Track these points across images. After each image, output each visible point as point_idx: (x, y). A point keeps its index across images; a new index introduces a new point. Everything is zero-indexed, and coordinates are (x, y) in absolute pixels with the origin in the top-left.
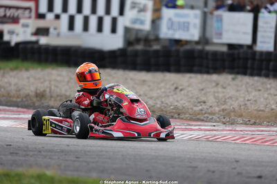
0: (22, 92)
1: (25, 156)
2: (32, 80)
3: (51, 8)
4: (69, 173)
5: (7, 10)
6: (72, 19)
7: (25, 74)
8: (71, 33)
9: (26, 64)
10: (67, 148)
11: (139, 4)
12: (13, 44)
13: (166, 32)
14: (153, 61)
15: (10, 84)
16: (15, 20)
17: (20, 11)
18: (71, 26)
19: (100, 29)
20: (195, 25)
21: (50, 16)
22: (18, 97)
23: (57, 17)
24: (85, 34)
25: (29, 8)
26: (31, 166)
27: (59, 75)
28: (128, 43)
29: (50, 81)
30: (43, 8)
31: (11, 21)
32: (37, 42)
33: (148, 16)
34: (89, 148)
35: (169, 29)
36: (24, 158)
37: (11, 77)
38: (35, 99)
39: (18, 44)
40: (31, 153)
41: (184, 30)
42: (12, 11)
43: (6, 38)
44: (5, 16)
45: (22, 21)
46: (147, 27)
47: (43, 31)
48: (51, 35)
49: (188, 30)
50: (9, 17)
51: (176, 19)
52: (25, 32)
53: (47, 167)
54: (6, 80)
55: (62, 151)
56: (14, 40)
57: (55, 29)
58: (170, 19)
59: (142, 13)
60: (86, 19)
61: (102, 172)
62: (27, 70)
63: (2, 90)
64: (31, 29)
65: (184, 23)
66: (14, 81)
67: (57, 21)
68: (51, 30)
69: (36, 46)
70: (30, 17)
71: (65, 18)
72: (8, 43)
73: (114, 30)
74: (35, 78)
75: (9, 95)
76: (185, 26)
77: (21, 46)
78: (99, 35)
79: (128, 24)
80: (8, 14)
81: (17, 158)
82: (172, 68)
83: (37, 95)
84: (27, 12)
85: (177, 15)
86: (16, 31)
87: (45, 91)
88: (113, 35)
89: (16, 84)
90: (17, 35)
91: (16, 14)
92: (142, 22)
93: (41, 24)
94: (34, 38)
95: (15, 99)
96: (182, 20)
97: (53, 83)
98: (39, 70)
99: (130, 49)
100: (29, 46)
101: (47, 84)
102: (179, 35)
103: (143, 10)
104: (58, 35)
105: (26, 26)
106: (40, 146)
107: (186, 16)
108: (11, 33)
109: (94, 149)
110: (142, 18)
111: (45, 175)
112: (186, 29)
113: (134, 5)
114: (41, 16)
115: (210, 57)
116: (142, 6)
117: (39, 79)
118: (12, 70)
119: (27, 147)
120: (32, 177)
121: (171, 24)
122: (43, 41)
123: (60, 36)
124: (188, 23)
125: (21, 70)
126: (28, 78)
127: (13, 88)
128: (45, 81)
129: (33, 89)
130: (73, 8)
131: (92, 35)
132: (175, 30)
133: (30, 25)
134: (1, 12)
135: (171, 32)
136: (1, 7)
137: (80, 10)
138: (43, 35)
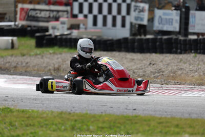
3: (81, 11)
5: (51, 13)
6: (95, 18)
8: (95, 27)
11: (140, 6)
13: (157, 26)
18: (95, 23)
19: (114, 25)
20: (176, 20)
21: (81, 17)
23: (86, 16)
24: (105, 28)
25: (67, 11)
30: (76, 11)
33: (146, 16)
35: (159, 24)
41: (169, 24)
42: (54, 13)
43: (50, 32)
44: (49, 17)
45: (61, 19)
46: (145, 22)
48: (81, 29)
49: (172, 24)
50: (53, 18)
51: (163, 17)
52: (63, 27)
57: (84, 25)
58: (160, 17)
59: (142, 13)
60: (105, 18)
64: (66, 26)
65: (170, 19)
67: (85, 19)
68: (81, 26)
70: (67, 17)
71: (90, 17)
73: (123, 25)
76: (170, 22)
78: (114, 28)
79: (134, 22)
80: (51, 16)
84: (65, 13)
85: (164, 14)
86: (57, 27)
88: (123, 29)
90: (58, 29)
91: (57, 16)
92: (142, 19)
93: (74, 21)
94: (69, 32)
96: (168, 17)
102: (166, 28)
103: (142, 11)
104: (86, 29)
105: (63, 23)
107: (171, 14)
108: (54, 28)
110: (142, 16)
112: (170, 23)
113: (136, 8)
115: (182, 42)
116: (141, 8)
121: (161, 21)
124: (172, 19)
130: (95, 10)
131: (109, 29)
132: (164, 24)
133: (67, 23)
134: (47, 14)
135: (161, 26)
136: (47, 10)
137: (100, 11)
138: (75, 29)
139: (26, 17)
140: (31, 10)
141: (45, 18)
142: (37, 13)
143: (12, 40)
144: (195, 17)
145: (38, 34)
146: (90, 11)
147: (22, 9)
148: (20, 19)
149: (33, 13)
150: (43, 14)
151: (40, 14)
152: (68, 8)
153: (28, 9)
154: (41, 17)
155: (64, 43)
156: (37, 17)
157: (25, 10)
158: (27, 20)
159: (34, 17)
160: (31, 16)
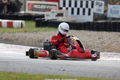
3: (64, 5)
6: (73, 9)
8: (72, 15)
11: (99, 3)
12: (46, 20)
13: (109, 15)
16: (49, 10)
17: (52, 7)
18: (72, 13)
19: (84, 13)
21: (64, 9)
23: (67, 9)
24: (78, 16)
25: (56, 5)
28: (95, 19)
30: (61, 5)
33: (103, 8)
35: (111, 13)
41: (116, 14)
44: (46, 9)
45: (52, 10)
46: (102, 12)
48: (64, 16)
49: (118, 14)
51: (113, 9)
52: (53, 15)
57: (66, 13)
58: (111, 9)
59: (101, 7)
60: (78, 10)
64: (55, 14)
65: (116, 11)
68: (64, 14)
70: (56, 9)
71: (70, 9)
73: (89, 14)
78: (84, 16)
79: (95, 12)
82: (108, 30)
84: (55, 7)
85: (114, 8)
88: (89, 16)
90: (50, 16)
92: (100, 11)
93: (60, 11)
96: (116, 9)
102: (114, 16)
103: (101, 5)
105: (53, 12)
107: (118, 8)
108: (48, 15)
110: (101, 9)
112: (117, 13)
113: (97, 4)
114: (61, 8)
121: (112, 11)
123: (67, 16)
124: (118, 11)
130: (73, 5)
131: (81, 16)
132: (113, 14)
133: (55, 12)
134: (44, 7)
135: (111, 14)
136: (44, 5)
137: (76, 6)
138: (61, 16)
139: (32, 8)
140: (35, 4)
141: (43, 9)
142: (38, 6)
146: (70, 5)
147: (29, 4)
148: (28, 10)
149: (36, 6)
150: (42, 7)
152: (56, 3)
153: (32, 4)
154: (41, 9)
156: (39, 9)
157: (31, 5)
158: (32, 10)
159: (36, 9)
160: (34, 8)
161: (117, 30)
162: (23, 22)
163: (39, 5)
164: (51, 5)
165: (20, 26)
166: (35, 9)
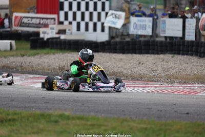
0: (51, 67)
1: (53, 104)
2: (57, 60)
3: (66, 18)
4: (78, 113)
5: (41, 20)
6: (79, 24)
7: (53, 56)
8: (78, 32)
9: (53, 51)
10: (77, 99)
11: (117, 14)
12: (45, 39)
13: (133, 31)
14: (126, 47)
15: (44, 63)
16: (46, 26)
17: (49, 21)
18: (78, 29)
19: (95, 30)
20: (149, 26)
21: (66, 23)
22: (49, 70)
23: (70, 23)
24: (87, 32)
26: (56, 109)
27: (72, 57)
28: (112, 37)
29: (67, 60)
30: (62, 18)
31: (43, 26)
32: (59, 38)
34: (90, 99)
35: (134, 29)
36: (52, 105)
37: (45, 58)
38: (59, 71)
39: (48, 39)
40: (57, 102)
41: (143, 29)
42: (44, 20)
43: (42, 36)
44: (40, 23)
45: (50, 26)
47: (62, 32)
48: (67, 33)
49: (145, 29)
50: (42, 24)
51: (138, 23)
52: (52, 32)
53: (66, 110)
54: (42, 60)
55: (74, 101)
56: (46, 37)
57: (69, 30)
58: (135, 23)
60: (87, 24)
61: (97, 112)
62: (54, 54)
63: (40, 66)
64: (55, 31)
65: (143, 25)
66: (46, 60)
67: (70, 26)
68: (67, 31)
69: (59, 40)
70: (54, 24)
71: (75, 24)
72: (43, 39)
73: (103, 30)
74: (59, 59)
75: (44, 69)
76: (144, 27)
77: (50, 40)
78: (95, 33)
80: (42, 22)
81: (48, 105)
82: (137, 51)
83: (60, 69)
84: (53, 20)
85: (138, 21)
86: (47, 32)
87: (64, 66)
88: (103, 33)
89: (47, 63)
90: (48, 34)
91: (46, 22)
93: (61, 27)
94: (57, 36)
95: (47, 71)
96: (142, 23)
97: (69, 61)
98: (61, 54)
99: (112, 41)
100: (55, 40)
101: (65, 62)
102: (140, 32)
104: (71, 33)
105: (52, 29)
106: (61, 98)
107: (145, 21)
108: (44, 33)
109: (93, 99)
111: (64, 114)
114: (61, 23)
115: (159, 45)
117: (61, 59)
118: (45, 54)
119: (54, 99)
120: (57, 116)
121: (136, 26)
122: (63, 37)
123: (72, 34)
124: (146, 25)
125: (50, 54)
126: (55, 59)
127: (46, 64)
128: (64, 60)
129: (57, 65)
130: (79, 18)
131: (91, 33)
132: (138, 29)
133: (55, 28)
134: (38, 21)
135: (136, 30)
136: (37, 18)
137: (83, 19)
138: (63, 34)
139: (20, 24)
140: (24, 17)
141: (36, 24)
142: (28, 20)
143: (11, 43)
144: (165, 23)
145: (32, 38)
146: (74, 19)
147: (16, 17)
148: (15, 25)
149: (25, 20)
150: (34, 21)
151: (32, 20)
152: (55, 16)
153: (21, 17)
154: (33, 24)
155: (55, 46)
156: (29, 24)
157: (19, 18)
158: (21, 26)
159: (26, 23)
160: (23, 23)
161: (150, 51)
162: (13, 42)
163: (30, 19)
164: (47, 19)
165: (9, 48)
166: (24, 25)
